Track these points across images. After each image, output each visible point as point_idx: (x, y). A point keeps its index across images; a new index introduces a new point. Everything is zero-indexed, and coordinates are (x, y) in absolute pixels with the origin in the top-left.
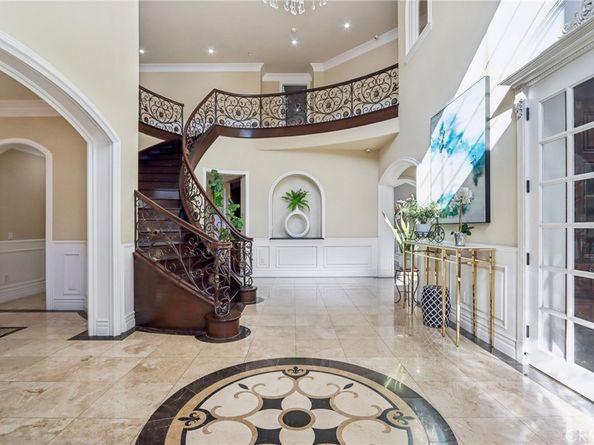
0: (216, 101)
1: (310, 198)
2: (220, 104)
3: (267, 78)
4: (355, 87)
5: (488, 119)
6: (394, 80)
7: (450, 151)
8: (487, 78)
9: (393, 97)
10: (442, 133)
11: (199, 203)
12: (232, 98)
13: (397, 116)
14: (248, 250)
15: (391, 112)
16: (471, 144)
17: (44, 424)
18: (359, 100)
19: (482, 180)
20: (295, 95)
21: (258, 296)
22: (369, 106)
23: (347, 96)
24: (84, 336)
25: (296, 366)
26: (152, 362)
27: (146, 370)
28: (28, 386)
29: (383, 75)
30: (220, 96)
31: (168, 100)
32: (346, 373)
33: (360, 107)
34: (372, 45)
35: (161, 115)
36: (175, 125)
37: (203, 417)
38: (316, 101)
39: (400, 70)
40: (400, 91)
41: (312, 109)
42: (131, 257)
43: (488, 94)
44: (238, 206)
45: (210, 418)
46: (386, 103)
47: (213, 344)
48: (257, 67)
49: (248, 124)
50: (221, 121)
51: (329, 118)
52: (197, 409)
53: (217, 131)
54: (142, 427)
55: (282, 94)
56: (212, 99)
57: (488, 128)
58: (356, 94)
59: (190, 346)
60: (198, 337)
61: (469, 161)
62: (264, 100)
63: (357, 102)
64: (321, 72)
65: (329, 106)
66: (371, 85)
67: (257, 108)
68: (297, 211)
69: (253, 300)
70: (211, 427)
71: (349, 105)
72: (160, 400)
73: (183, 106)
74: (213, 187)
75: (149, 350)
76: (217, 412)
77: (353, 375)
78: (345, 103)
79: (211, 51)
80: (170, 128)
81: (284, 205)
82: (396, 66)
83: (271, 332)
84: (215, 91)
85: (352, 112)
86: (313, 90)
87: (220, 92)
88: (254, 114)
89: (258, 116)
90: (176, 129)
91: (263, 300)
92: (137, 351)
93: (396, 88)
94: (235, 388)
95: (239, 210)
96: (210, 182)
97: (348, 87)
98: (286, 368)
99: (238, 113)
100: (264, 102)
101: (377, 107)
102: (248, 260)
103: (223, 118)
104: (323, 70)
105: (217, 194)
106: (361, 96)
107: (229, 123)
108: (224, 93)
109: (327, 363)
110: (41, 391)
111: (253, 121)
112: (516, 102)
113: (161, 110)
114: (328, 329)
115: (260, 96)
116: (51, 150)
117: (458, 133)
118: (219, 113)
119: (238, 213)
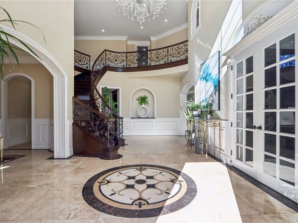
0: (106, 55)
1: (149, 100)
2: (108, 56)
3: (129, 43)
4: (169, 49)
5: (219, 68)
6: (186, 47)
7: (207, 81)
8: (219, 52)
9: (186, 55)
10: (204, 73)
11: (99, 102)
12: (113, 53)
13: (187, 63)
14: (121, 123)
15: (185, 61)
16: (214, 78)
17: (47, 184)
18: (171, 55)
19: (217, 93)
20: (143, 53)
21: (125, 143)
22: (175, 58)
23: (165, 53)
24: (52, 158)
25: (141, 167)
26: (84, 166)
27: (81, 169)
28: (36, 174)
29: (182, 45)
30: (108, 52)
31: (83, 54)
32: (160, 169)
33: (171, 59)
34: (178, 29)
35: (80, 61)
36: (86, 66)
37: (106, 182)
38: (152, 55)
39: (189, 43)
40: (189, 52)
41: (150, 59)
42: (71, 125)
43: (219, 58)
44: (116, 103)
45: (109, 182)
46: (183, 57)
47: (107, 161)
48: (125, 38)
49: (120, 65)
50: (108, 64)
51: (158, 63)
52: (104, 179)
53: (106, 68)
54: (84, 185)
55: (136, 52)
56: (104, 54)
57: (219, 72)
58: (170, 52)
59: (98, 161)
60: (100, 158)
61: (213, 85)
62: (128, 54)
63: (170, 56)
64: (154, 41)
65: (157, 58)
66: (176, 49)
67: (124, 58)
68: (143, 105)
69: (123, 145)
70: (109, 184)
71: (167, 57)
72: (89, 177)
73: (90, 56)
74: (105, 95)
75: (81, 163)
76: (111, 180)
77: (163, 170)
78: (165, 57)
79: (103, 31)
80: (84, 67)
81: (137, 103)
82: (187, 41)
83: (131, 156)
84: (105, 50)
85: (168, 61)
86: (151, 50)
87: (108, 51)
88: (124, 61)
89: (125, 62)
90: (87, 67)
91: (127, 145)
92: (76, 163)
93: (187, 51)
94: (118, 173)
95: (116, 105)
96: (104, 92)
97: (166, 49)
98: (137, 167)
99: (116, 60)
100: (128, 55)
101: (179, 59)
102: (121, 127)
103: (109, 63)
104: (155, 40)
105: (107, 98)
106: (172, 54)
107: (112, 65)
108: (109, 51)
109: (153, 166)
110: (42, 176)
111: (123, 64)
112: (228, 63)
113: (80, 58)
114: (155, 155)
115: (127, 53)
116: (34, 78)
117: (209, 73)
118: (107, 60)
119: (116, 106)
